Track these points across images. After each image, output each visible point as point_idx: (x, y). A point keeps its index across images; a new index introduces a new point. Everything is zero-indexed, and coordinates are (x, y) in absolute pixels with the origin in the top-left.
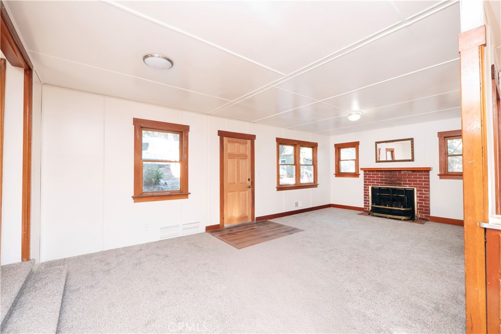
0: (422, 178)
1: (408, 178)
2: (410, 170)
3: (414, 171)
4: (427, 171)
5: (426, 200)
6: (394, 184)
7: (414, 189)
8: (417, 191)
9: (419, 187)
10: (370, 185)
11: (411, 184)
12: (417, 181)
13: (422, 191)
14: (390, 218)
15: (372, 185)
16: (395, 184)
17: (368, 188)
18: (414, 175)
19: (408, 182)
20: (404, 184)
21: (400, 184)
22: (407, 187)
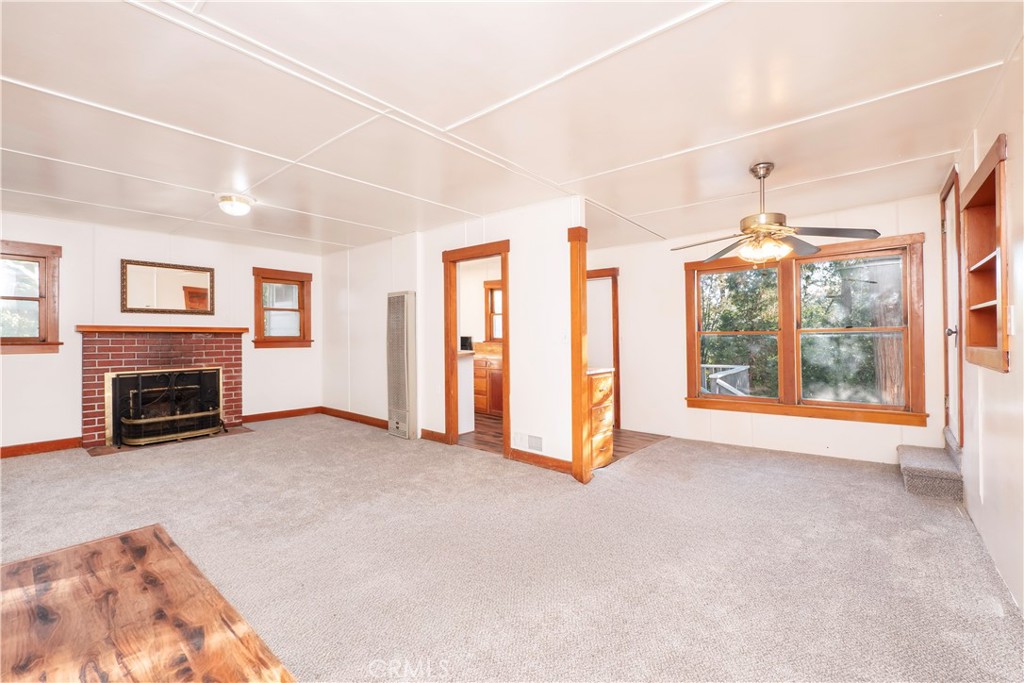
0: (231, 348)
1: (205, 348)
2: (210, 333)
3: (218, 333)
4: (236, 334)
5: (236, 387)
6: (175, 362)
7: (218, 370)
8: (224, 372)
9: (227, 366)
10: (107, 371)
11: (211, 360)
12: (221, 354)
13: (231, 371)
14: (184, 439)
15: (113, 370)
16: (177, 363)
17: (102, 378)
18: (217, 342)
19: (204, 357)
20: (196, 361)
21: (188, 363)
22: (204, 367)
